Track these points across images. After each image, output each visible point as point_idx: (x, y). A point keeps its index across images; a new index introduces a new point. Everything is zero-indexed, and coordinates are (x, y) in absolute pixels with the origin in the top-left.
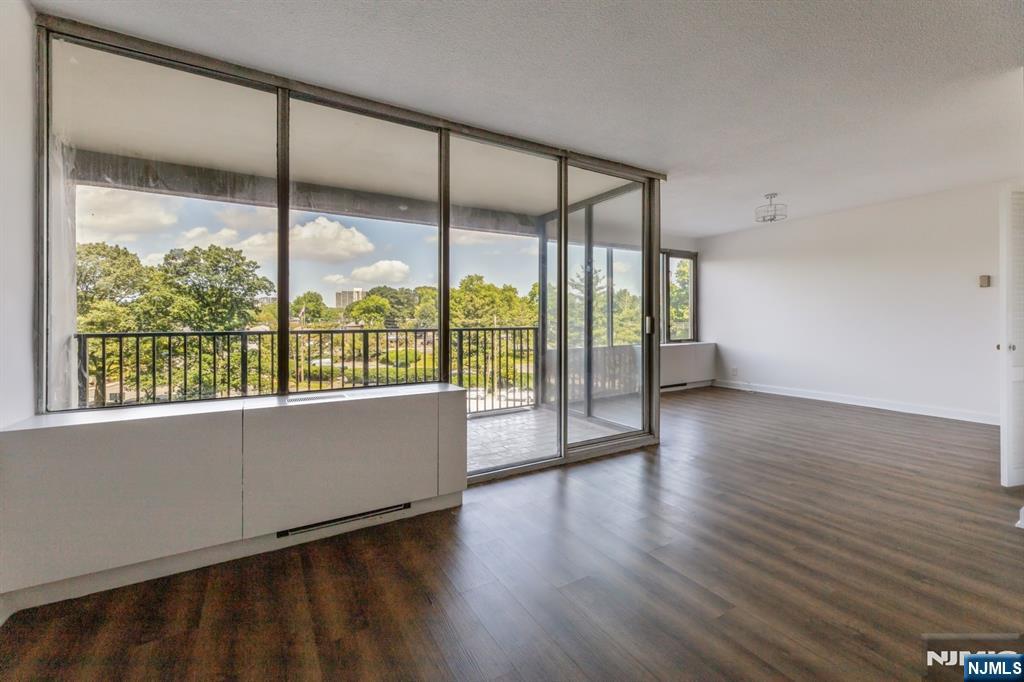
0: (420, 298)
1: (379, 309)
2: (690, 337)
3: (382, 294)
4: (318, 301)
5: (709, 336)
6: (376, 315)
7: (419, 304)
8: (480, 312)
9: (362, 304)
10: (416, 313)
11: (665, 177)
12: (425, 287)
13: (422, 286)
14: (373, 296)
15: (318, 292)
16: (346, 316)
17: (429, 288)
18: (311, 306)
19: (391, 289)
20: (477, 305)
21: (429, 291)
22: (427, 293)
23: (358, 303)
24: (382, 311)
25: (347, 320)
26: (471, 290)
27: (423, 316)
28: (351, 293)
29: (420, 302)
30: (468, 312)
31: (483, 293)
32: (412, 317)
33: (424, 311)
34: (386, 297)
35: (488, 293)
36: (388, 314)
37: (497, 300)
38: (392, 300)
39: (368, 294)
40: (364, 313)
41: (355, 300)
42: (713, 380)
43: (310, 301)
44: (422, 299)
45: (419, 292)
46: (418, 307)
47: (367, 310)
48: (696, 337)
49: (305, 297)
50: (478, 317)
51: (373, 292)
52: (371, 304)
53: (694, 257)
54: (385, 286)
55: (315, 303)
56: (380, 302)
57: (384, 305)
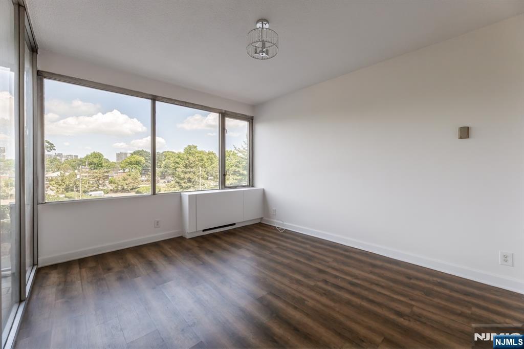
0: (165, 157)
1: (138, 163)
2: (246, 183)
4: (100, 157)
5: (260, 184)
6: (136, 166)
7: (164, 161)
8: (192, 165)
9: (127, 160)
10: (162, 165)
12: (168, 152)
13: (166, 151)
14: (134, 156)
15: (97, 151)
18: (96, 161)
19: (146, 152)
20: (191, 162)
21: (171, 154)
22: (169, 154)
24: (139, 163)
26: (190, 153)
27: (166, 167)
28: (126, 154)
29: (165, 159)
30: (186, 165)
31: (197, 155)
32: (160, 167)
33: (166, 164)
34: (143, 156)
35: (200, 155)
36: (144, 165)
37: (205, 159)
38: (147, 158)
39: (132, 154)
40: (129, 165)
42: (262, 218)
43: (95, 157)
44: (167, 157)
45: (164, 154)
46: (164, 162)
47: (131, 163)
48: (251, 183)
49: (91, 155)
50: (192, 168)
51: (135, 153)
52: (134, 160)
53: (251, 120)
54: (142, 150)
55: (98, 159)
56: (139, 159)
57: (141, 161)
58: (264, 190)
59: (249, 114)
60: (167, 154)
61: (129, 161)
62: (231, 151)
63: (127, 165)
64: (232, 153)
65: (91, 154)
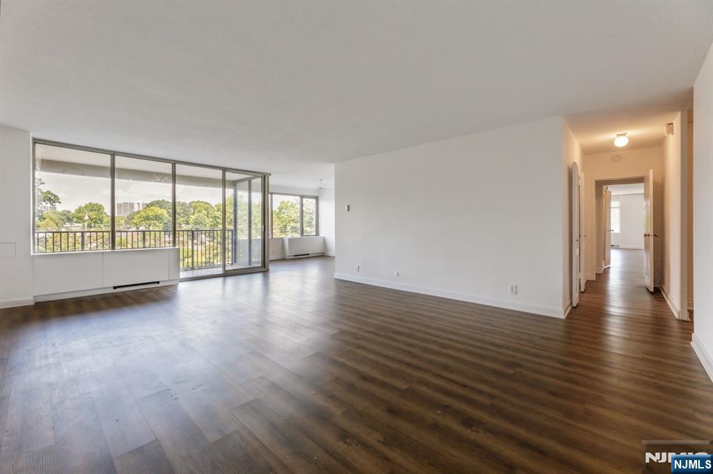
0: (194, 209)
1: (157, 218)
2: (315, 234)
3: (160, 206)
4: (99, 210)
5: (322, 234)
6: (155, 222)
9: (143, 213)
10: (191, 221)
11: (270, 175)
12: (198, 202)
13: (196, 201)
14: (152, 208)
15: (94, 201)
16: (127, 223)
17: (202, 202)
18: (93, 215)
19: (167, 202)
21: (203, 204)
22: (200, 205)
23: (139, 212)
25: (128, 226)
28: (132, 205)
29: (194, 213)
32: (188, 223)
33: (197, 219)
34: (164, 208)
36: (166, 221)
39: (148, 206)
40: (144, 220)
41: (136, 209)
42: (323, 253)
43: (92, 211)
44: (196, 210)
45: (193, 204)
46: (193, 217)
47: (147, 218)
48: (317, 234)
49: (86, 207)
51: (152, 204)
52: (151, 214)
53: (317, 198)
54: (163, 200)
55: (96, 212)
56: (159, 212)
57: (163, 215)
58: (324, 238)
59: (316, 195)
60: (198, 205)
61: (144, 215)
62: (288, 202)
63: (142, 221)
64: (289, 204)
65: (86, 205)
